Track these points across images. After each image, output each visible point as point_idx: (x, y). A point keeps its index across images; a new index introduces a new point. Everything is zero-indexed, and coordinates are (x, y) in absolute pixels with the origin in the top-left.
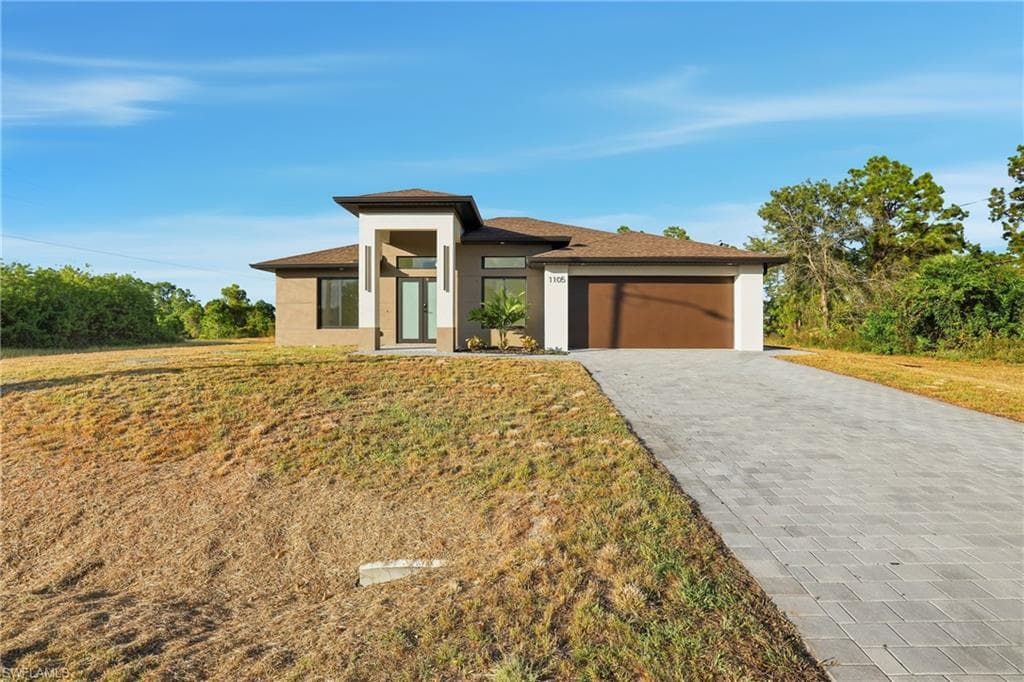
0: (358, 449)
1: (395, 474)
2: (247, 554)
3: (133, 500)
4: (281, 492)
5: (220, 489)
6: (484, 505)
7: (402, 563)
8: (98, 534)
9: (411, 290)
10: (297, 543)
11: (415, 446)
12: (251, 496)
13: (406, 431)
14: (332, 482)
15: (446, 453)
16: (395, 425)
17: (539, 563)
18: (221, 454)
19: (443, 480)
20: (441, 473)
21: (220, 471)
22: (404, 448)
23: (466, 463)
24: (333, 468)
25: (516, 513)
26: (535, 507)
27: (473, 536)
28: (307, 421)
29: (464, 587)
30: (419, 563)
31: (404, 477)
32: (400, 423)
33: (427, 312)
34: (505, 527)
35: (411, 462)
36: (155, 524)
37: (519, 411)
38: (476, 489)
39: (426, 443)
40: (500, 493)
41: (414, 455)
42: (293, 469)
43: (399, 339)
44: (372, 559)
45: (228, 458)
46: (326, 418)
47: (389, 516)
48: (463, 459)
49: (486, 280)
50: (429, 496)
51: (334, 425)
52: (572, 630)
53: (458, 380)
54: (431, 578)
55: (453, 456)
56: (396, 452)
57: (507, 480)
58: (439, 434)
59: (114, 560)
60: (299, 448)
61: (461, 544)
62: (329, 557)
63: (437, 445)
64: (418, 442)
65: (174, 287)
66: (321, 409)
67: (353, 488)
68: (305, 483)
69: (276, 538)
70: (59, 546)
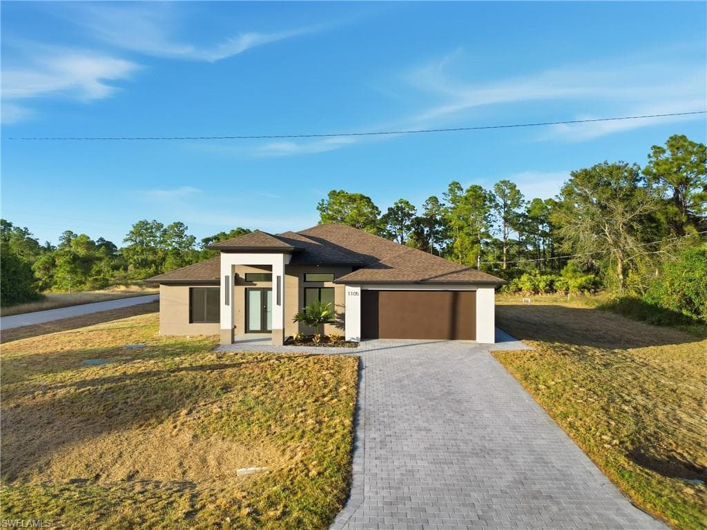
0: (233, 424)
1: (249, 435)
2: (194, 467)
3: (141, 447)
4: (202, 443)
5: (176, 442)
6: (282, 448)
7: (252, 469)
8: (131, 460)
9: (255, 297)
10: (212, 462)
11: (257, 422)
12: (191, 445)
13: (253, 413)
14: (223, 439)
15: (270, 425)
16: (248, 410)
17: (293, 466)
18: (171, 426)
19: (268, 438)
20: (267, 435)
21: (174, 433)
22: (252, 423)
23: (278, 430)
24: (223, 432)
25: (292, 451)
26: (299, 449)
27: (277, 459)
28: (206, 407)
29: (271, 472)
30: (258, 469)
31: (253, 437)
32: (250, 409)
33: (266, 311)
34: (287, 457)
35: (255, 429)
36: (153, 456)
37: (308, 401)
38: (280, 442)
39: (262, 420)
40: (289, 444)
41: (257, 426)
42: (206, 433)
43: (247, 330)
44: (241, 468)
45: (175, 427)
46: (215, 406)
47: (247, 452)
48: (277, 428)
49: (307, 290)
50: (262, 444)
51: (219, 410)
52: (296, 481)
53: (282, 377)
54: (262, 471)
55: (273, 427)
56: (249, 424)
57: (293, 438)
58: (268, 415)
59: (142, 470)
60: (206, 423)
61: (273, 462)
62: (226, 467)
63: (267, 421)
64: (258, 420)
65: (10, 225)
66: (211, 400)
67: (232, 441)
68: (212, 439)
69: (204, 461)
70: (117, 465)
